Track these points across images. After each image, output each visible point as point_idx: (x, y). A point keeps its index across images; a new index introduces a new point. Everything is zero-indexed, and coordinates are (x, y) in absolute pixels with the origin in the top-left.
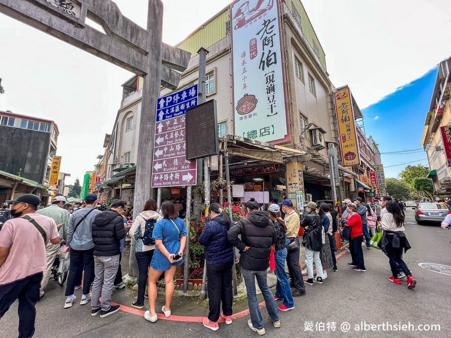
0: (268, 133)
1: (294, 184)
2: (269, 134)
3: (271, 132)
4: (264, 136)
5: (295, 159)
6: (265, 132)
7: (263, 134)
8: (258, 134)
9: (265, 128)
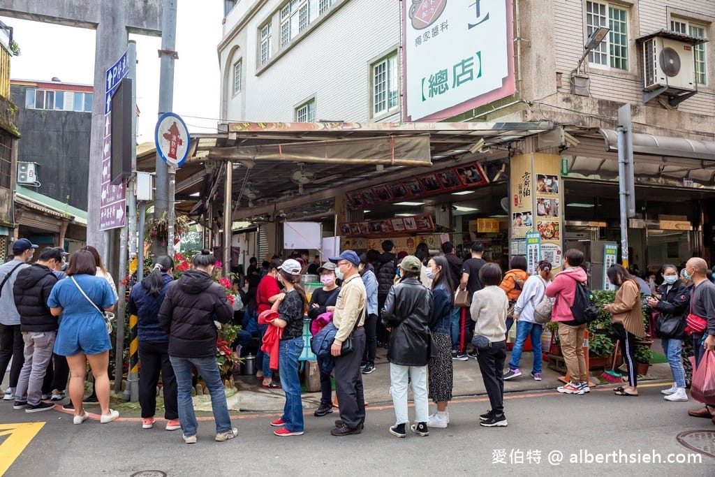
0: (468, 75)
1: (525, 213)
2: (471, 78)
3: (476, 74)
4: (461, 85)
5: (528, 146)
6: (464, 73)
7: (461, 79)
8: (450, 82)
9: (464, 62)
